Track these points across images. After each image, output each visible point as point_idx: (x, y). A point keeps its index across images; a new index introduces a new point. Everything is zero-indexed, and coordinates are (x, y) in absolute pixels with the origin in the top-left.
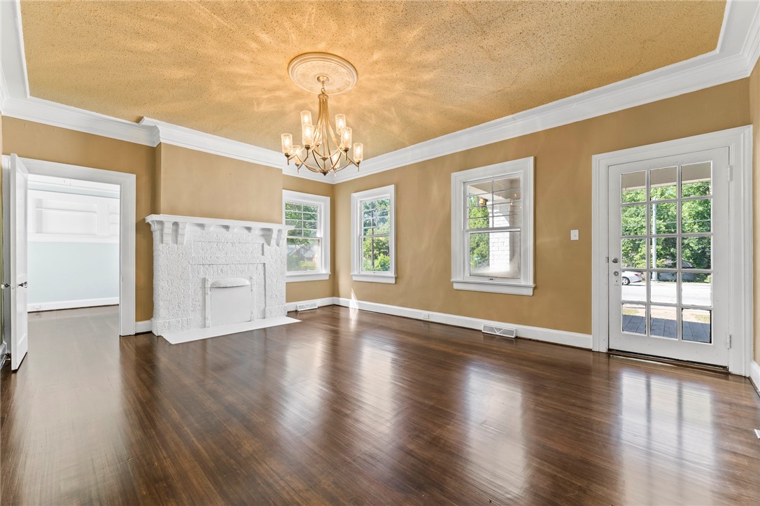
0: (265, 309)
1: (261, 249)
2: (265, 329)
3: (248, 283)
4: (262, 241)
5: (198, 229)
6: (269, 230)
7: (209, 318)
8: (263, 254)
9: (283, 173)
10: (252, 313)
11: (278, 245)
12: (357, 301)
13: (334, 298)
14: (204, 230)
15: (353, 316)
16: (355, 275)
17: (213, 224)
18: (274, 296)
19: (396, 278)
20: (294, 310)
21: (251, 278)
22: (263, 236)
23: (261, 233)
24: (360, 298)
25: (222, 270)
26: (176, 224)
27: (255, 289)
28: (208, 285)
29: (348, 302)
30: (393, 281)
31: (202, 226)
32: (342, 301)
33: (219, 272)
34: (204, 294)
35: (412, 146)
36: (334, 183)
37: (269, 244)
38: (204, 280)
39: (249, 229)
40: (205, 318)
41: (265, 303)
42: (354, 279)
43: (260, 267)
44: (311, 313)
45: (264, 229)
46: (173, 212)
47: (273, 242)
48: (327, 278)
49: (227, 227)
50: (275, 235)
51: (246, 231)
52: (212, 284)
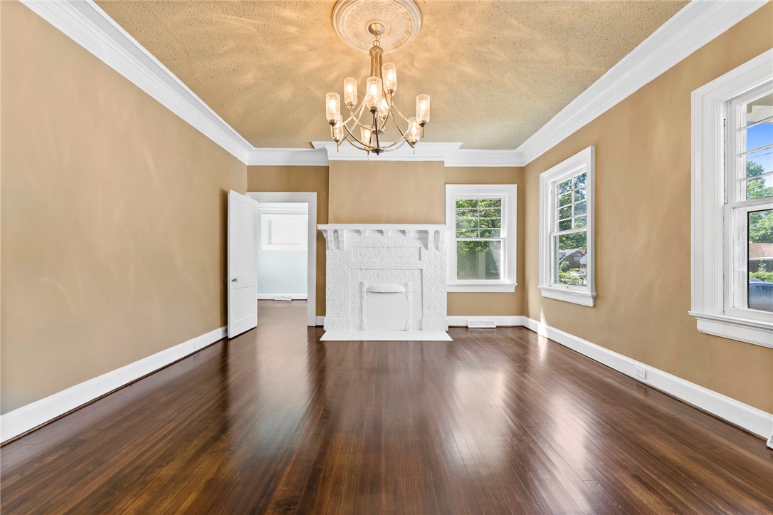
0: (421, 320)
1: (418, 254)
2: (421, 342)
3: (404, 290)
4: (419, 244)
5: (356, 235)
6: (426, 232)
7: (366, 321)
8: (420, 259)
9: (446, 165)
10: (407, 322)
11: (437, 248)
12: (547, 326)
13: (524, 317)
14: (360, 235)
15: (542, 346)
16: (544, 289)
17: (368, 229)
18: (433, 307)
19: (595, 298)
20: (465, 325)
21: (406, 285)
22: (420, 239)
23: (417, 236)
24: (551, 322)
25: (378, 275)
26: (336, 231)
27: (410, 297)
28: (365, 290)
29: (537, 326)
30: (590, 303)
31: (358, 232)
32: (531, 323)
33: (375, 276)
34: (361, 298)
35: (610, 71)
36: (523, 166)
37: (426, 247)
38: (361, 284)
39: (403, 232)
40: (362, 321)
41: (422, 313)
42: (544, 294)
43: (417, 273)
44: (488, 332)
45: (420, 232)
46: (338, 221)
47: (431, 245)
48: (513, 290)
49: (381, 232)
50: (431, 237)
51: (401, 235)
52: (369, 289)
